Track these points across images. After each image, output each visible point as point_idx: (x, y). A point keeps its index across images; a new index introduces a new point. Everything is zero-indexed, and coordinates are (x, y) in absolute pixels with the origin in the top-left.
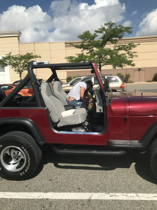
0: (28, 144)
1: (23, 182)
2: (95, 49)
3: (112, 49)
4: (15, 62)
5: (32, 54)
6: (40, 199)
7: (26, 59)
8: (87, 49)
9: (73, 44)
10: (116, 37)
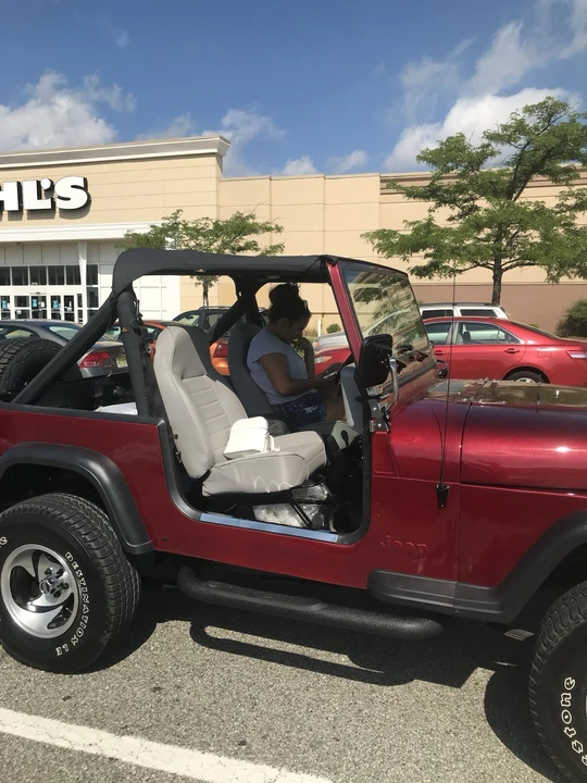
0: (86, 544)
1: (63, 681)
2: (482, 203)
3: (551, 203)
4: (192, 243)
5: (252, 217)
6: (90, 756)
7: (228, 234)
8: (453, 202)
9: (398, 184)
10: (573, 156)
